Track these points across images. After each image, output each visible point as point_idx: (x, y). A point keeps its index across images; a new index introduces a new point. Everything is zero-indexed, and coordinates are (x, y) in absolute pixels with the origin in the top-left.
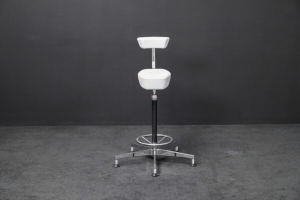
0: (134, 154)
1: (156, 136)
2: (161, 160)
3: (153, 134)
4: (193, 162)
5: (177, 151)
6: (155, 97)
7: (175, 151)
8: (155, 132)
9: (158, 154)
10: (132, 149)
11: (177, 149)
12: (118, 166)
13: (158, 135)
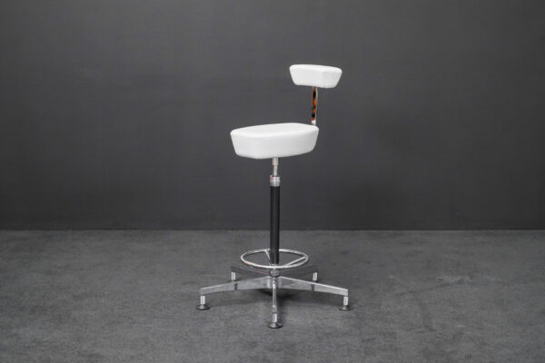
0: (236, 285)
1: (278, 253)
2: (285, 297)
3: (271, 248)
4: (346, 301)
5: (317, 282)
6: (275, 181)
7: (312, 281)
8: (275, 244)
9: (280, 286)
10: (234, 276)
11: (315, 276)
12: (207, 307)
13: (280, 250)
